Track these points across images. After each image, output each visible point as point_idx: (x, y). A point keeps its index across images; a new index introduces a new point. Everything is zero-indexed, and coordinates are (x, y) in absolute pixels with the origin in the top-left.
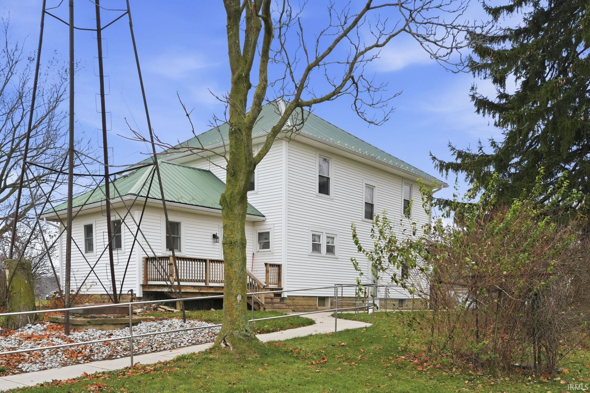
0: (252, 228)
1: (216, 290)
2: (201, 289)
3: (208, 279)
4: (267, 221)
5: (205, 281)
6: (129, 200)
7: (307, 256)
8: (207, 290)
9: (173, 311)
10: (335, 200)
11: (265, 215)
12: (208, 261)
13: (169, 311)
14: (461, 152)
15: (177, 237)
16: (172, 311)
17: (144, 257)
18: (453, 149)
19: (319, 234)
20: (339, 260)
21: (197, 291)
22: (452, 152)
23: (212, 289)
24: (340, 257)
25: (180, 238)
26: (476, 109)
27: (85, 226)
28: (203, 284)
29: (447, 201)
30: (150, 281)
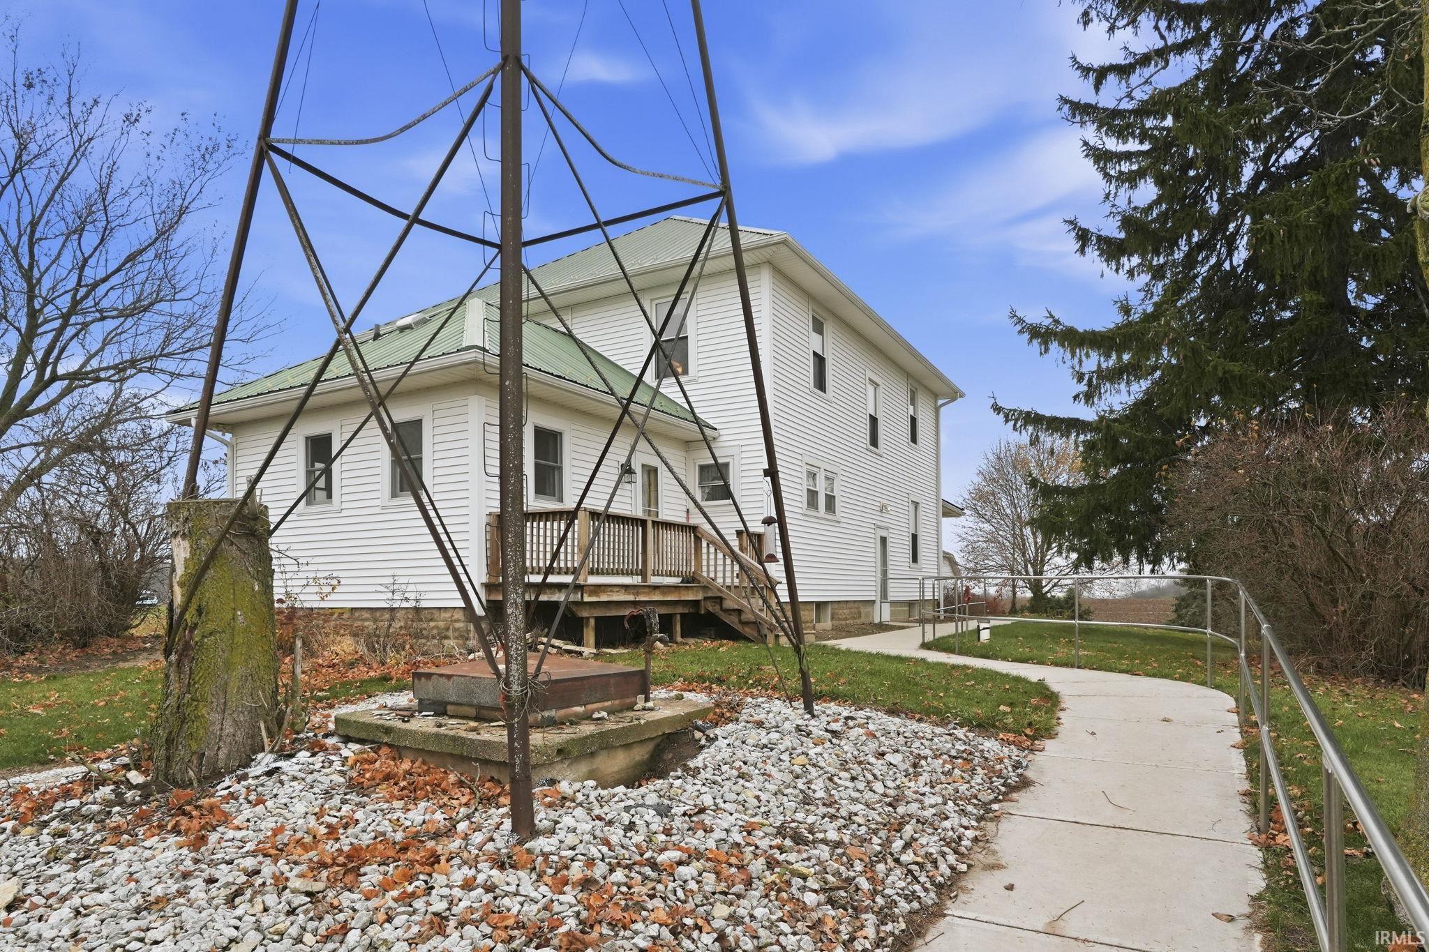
0: (683, 454)
1: (664, 594)
2: (638, 594)
3: (650, 566)
4: (722, 438)
5: (643, 573)
6: (467, 363)
7: (800, 517)
8: (648, 594)
9: (580, 653)
10: (834, 405)
11: (715, 426)
12: (649, 525)
13: (569, 652)
14: (1036, 327)
15: (554, 468)
16: (576, 652)
17: (490, 514)
18: (1020, 321)
19: (816, 470)
20: (841, 525)
21: (631, 598)
22: (1019, 327)
23: (657, 592)
24: (843, 520)
25: (560, 469)
26: (1078, 246)
27: (307, 438)
28: (637, 580)
29: (1028, 413)
30: (532, 573)
